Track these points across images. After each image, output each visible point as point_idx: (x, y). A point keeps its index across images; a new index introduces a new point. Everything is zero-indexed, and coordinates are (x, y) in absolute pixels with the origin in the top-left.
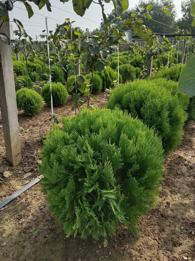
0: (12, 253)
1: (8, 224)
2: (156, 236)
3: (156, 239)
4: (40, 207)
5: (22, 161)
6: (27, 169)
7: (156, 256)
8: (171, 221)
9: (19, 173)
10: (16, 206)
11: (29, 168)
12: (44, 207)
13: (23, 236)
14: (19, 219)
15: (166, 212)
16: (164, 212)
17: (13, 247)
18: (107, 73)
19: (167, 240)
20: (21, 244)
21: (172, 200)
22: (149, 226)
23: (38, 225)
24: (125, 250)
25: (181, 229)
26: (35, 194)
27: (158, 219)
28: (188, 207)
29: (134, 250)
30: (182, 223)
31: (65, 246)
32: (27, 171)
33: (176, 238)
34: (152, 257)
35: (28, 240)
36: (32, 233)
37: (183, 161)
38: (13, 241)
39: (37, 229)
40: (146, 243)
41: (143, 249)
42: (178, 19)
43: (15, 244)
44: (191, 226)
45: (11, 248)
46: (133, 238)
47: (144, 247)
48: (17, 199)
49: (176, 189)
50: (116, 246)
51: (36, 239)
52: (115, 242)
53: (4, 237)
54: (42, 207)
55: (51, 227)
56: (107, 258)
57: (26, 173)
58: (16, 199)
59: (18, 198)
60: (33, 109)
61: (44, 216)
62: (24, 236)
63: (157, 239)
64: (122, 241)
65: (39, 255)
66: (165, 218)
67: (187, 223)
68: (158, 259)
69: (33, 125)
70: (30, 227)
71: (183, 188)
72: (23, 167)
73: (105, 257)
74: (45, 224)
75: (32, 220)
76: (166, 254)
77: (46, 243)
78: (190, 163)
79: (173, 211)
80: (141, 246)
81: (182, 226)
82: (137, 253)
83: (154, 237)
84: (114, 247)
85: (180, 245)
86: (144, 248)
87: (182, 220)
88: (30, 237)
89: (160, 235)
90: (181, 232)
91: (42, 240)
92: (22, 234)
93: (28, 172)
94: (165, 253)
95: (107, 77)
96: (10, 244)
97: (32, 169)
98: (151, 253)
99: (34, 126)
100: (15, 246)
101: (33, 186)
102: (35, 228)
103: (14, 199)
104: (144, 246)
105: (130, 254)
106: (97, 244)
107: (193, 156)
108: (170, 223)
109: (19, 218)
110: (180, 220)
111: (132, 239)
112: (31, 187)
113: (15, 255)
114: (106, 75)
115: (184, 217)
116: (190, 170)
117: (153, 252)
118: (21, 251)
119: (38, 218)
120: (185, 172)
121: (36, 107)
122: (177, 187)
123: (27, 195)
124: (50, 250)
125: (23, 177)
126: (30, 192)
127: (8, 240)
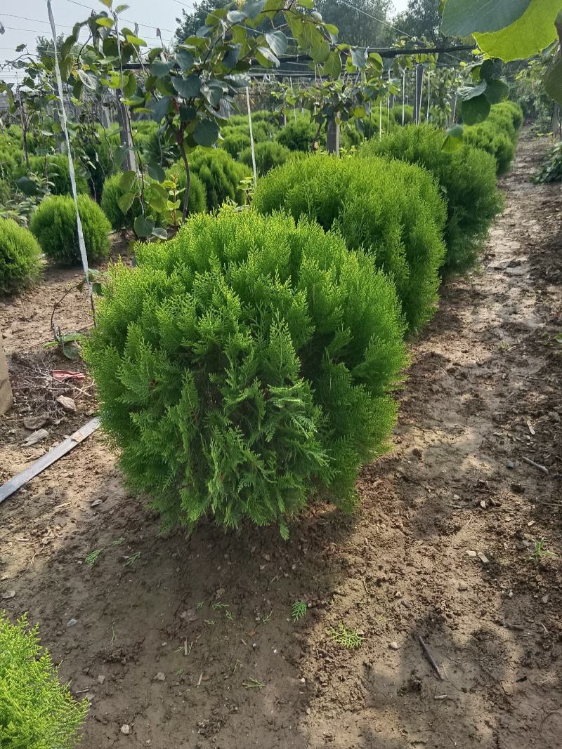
0: (38, 610)
1: (9, 551)
2: (396, 520)
3: (398, 527)
4: (92, 502)
5: (14, 403)
6: (33, 422)
7: (404, 559)
8: (428, 487)
9: (12, 434)
10: (23, 509)
11: (38, 420)
12: (103, 501)
13: (61, 568)
14: (38, 536)
15: (415, 471)
16: (411, 472)
17: (38, 597)
18: (218, 165)
19: (424, 525)
20: (59, 585)
21: (425, 446)
22: (378, 502)
23: (96, 540)
24: (328, 556)
25: (454, 500)
26: (69, 476)
27: (396, 486)
28: (465, 456)
29: (350, 553)
30: (454, 488)
31: (178, 569)
32: (35, 427)
33: (445, 519)
34: (395, 562)
35: (77, 574)
36: (83, 559)
37: (443, 363)
38: (33, 584)
39: (95, 549)
40: (377, 537)
41: (370, 549)
42: (395, 15)
43: (42, 589)
44: (477, 491)
45: (35, 600)
46: (344, 531)
47: (374, 546)
48: (21, 493)
49: (432, 422)
50: (305, 550)
51: (97, 569)
52: (302, 543)
53: (6, 579)
54: (96, 502)
55: (133, 538)
56: (288, 577)
57: (33, 431)
58: (18, 492)
59: (25, 491)
60: (13, 274)
61: (108, 518)
62: (63, 569)
63: (402, 525)
64: (318, 538)
65: (115, 599)
66: (414, 483)
67: (465, 486)
68: (408, 565)
69: (20, 319)
70: (75, 547)
71: (448, 419)
72: (21, 418)
73: (284, 576)
74: (113, 536)
75: (75, 533)
76: (427, 553)
77: (126, 573)
78: (459, 367)
79: (430, 466)
80: (366, 544)
81: (456, 493)
82: (359, 559)
83: (393, 522)
84: (301, 553)
85: (455, 530)
86: (372, 547)
87: (454, 483)
88: (79, 569)
89: (406, 517)
90: (455, 506)
91: (114, 567)
92: (56, 564)
93: (37, 430)
94: (423, 551)
95: (218, 177)
96: (27, 590)
97: (48, 419)
98: (391, 555)
99: (23, 320)
100: (43, 592)
101: (59, 459)
102: (88, 547)
103: (14, 494)
104: (373, 543)
105: (343, 563)
106: (260, 552)
107: (466, 352)
108: (426, 492)
109: (39, 533)
110: (450, 482)
111: (342, 532)
112: (54, 463)
113: (48, 611)
114: (215, 173)
115: (458, 476)
116: (462, 380)
117: (396, 552)
118: (61, 601)
119: (91, 525)
120: (450, 387)
121: (22, 266)
122: (434, 419)
123: (49, 480)
124: (142, 584)
125: (26, 442)
126: (56, 474)
127: (19, 585)
